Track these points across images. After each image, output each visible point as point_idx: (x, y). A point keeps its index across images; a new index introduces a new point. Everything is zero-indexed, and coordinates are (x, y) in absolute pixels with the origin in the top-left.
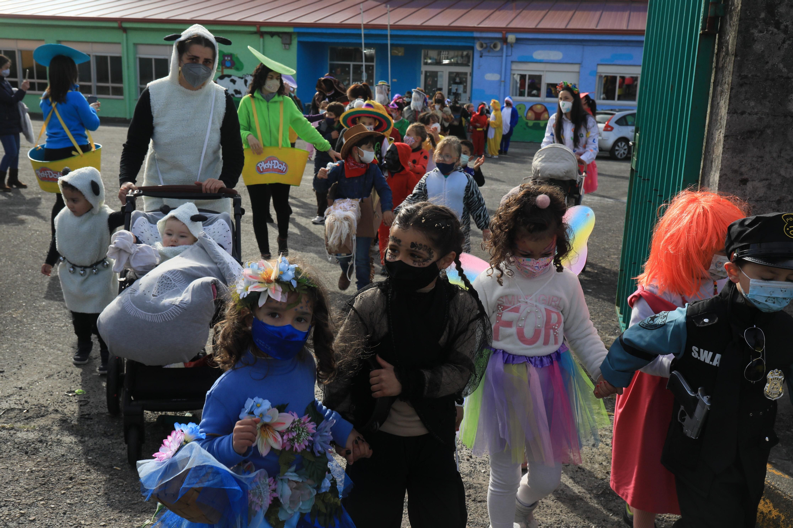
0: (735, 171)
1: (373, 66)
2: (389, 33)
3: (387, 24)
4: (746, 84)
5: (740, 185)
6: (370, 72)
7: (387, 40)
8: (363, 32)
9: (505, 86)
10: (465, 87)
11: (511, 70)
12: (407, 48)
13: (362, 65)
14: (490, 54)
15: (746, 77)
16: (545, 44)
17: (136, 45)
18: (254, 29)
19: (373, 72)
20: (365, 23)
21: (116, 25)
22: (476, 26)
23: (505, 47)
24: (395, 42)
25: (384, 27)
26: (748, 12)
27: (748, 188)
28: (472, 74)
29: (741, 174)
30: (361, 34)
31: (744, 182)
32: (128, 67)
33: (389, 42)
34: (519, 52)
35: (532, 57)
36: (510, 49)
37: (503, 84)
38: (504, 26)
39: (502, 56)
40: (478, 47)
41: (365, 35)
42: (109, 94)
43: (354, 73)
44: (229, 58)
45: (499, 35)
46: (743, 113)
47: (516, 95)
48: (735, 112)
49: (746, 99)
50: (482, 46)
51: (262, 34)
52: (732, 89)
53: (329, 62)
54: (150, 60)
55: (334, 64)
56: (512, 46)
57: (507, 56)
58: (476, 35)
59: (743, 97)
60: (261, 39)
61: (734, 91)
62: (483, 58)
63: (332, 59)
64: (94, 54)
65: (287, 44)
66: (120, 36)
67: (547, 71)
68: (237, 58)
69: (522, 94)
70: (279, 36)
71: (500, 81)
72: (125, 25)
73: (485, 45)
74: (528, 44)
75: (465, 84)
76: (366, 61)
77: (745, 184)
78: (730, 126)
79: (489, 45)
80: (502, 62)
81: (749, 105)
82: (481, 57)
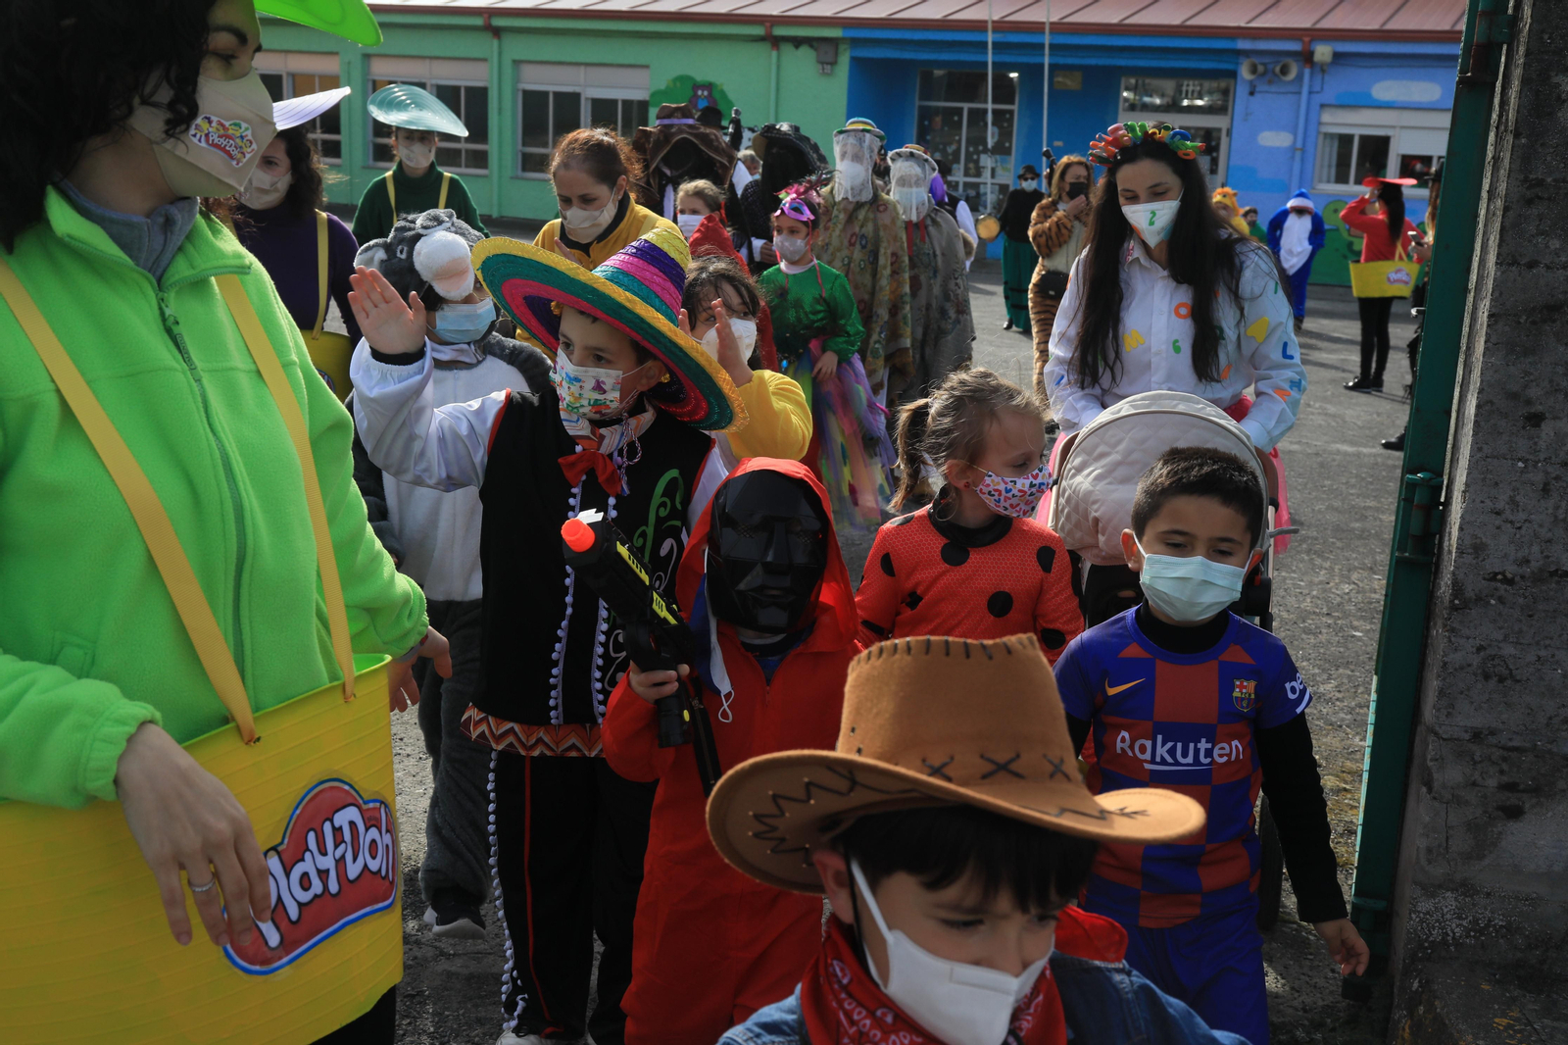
0: (1513, 396)
1: (1011, 112)
2: (1047, 40)
3: (1044, 20)
4: (1540, 198)
5: (1524, 428)
6: (1005, 125)
7: (1043, 55)
8: (990, 38)
9: (1302, 160)
10: (1215, 162)
11: (1320, 124)
12: (1088, 72)
13: (985, 111)
14: (1273, 88)
15: (1540, 183)
16: (1401, 66)
17: (517, 63)
18: (759, 31)
19: (1011, 125)
20: (996, 18)
21: (479, 21)
22: (1243, 24)
23: (1307, 71)
24: (1061, 61)
25: (1037, 28)
26: (1546, 37)
27: (1543, 435)
28: (1229, 133)
29: (1529, 402)
30: (985, 44)
31: (1535, 420)
32: (500, 110)
33: (1047, 61)
34: (1337, 84)
35: (1369, 96)
36: (1318, 78)
37: (1298, 154)
38: (1307, 25)
39: (1299, 93)
40: (1245, 73)
41: (994, 43)
42: (460, 166)
43: (969, 126)
44: (706, 93)
45: (1294, 46)
46: (1531, 265)
47: (1329, 182)
48: (1515, 263)
49: (1542, 233)
50: (1254, 70)
51: (776, 42)
52: (1506, 209)
53: (917, 103)
54: (545, 94)
55: (930, 107)
56: (1323, 71)
57: (1310, 93)
58: (1242, 45)
59: (1532, 229)
60: (774, 53)
61: (1510, 214)
62: (1258, 96)
63: (922, 98)
64: (434, 82)
65: (828, 63)
66: (487, 46)
67: (1403, 127)
68: (723, 93)
69: (1342, 178)
70: (811, 46)
71: (1293, 149)
72: (498, 22)
73: (1261, 69)
74: (1361, 67)
75: (1215, 154)
76: (994, 101)
77: (1537, 425)
78: (1501, 294)
79: (1270, 67)
80: (1299, 106)
81: (1547, 247)
82: (1252, 93)
